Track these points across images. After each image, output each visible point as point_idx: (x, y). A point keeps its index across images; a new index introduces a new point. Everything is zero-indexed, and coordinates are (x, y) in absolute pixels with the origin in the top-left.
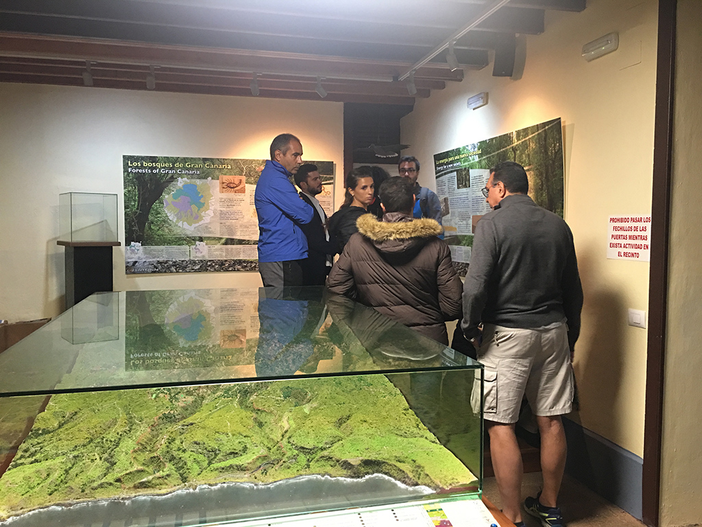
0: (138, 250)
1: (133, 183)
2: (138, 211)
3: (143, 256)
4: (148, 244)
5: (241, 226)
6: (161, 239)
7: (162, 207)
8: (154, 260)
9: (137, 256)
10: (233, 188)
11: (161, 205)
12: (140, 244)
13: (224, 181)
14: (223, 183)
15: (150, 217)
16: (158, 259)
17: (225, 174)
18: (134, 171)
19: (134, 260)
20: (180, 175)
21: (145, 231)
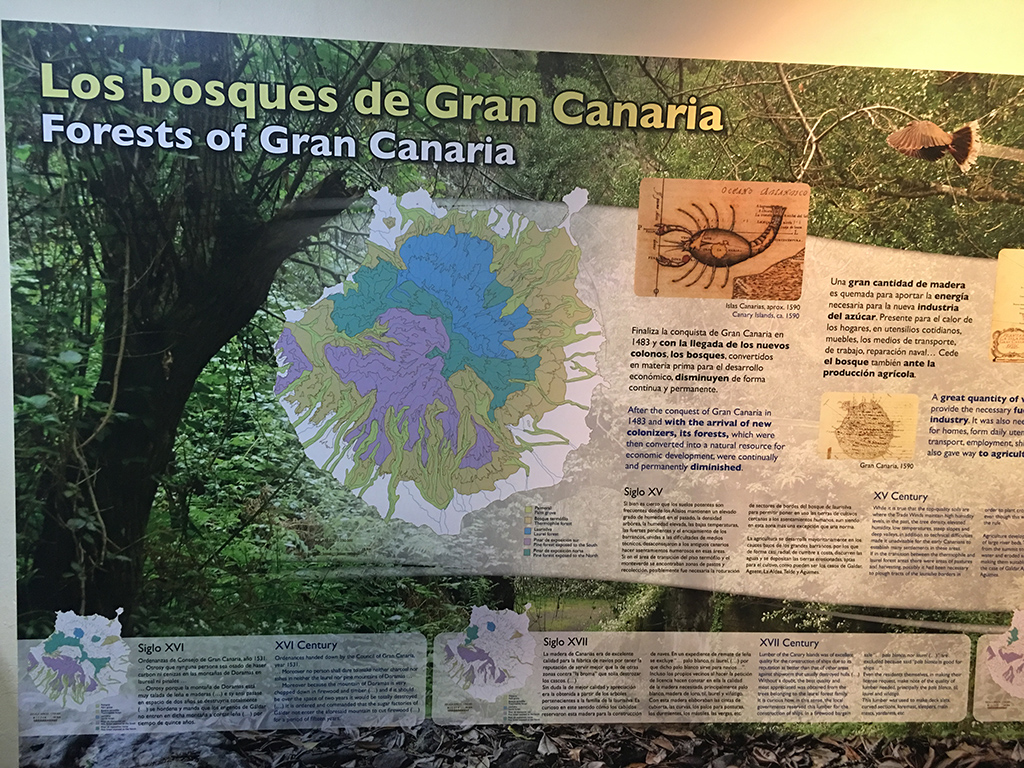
0: (100, 664)
1: (73, 216)
2: (108, 408)
3: (128, 705)
4: (166, 625)
5: (758, 511)
6: (248, 594)
7: (264, 384)
8: (204, 725)
9: (93, 699)
10: (729, 262)
11: (262, 369)
12: (116, 626)
13: (671, 217)
14: (662, 229)
15: (186, 451)
16: (229, 723)
17: (682, 172)
18: (80, 134)
19: (72, 728)
20: (387, 173)
21: (152, 537)
